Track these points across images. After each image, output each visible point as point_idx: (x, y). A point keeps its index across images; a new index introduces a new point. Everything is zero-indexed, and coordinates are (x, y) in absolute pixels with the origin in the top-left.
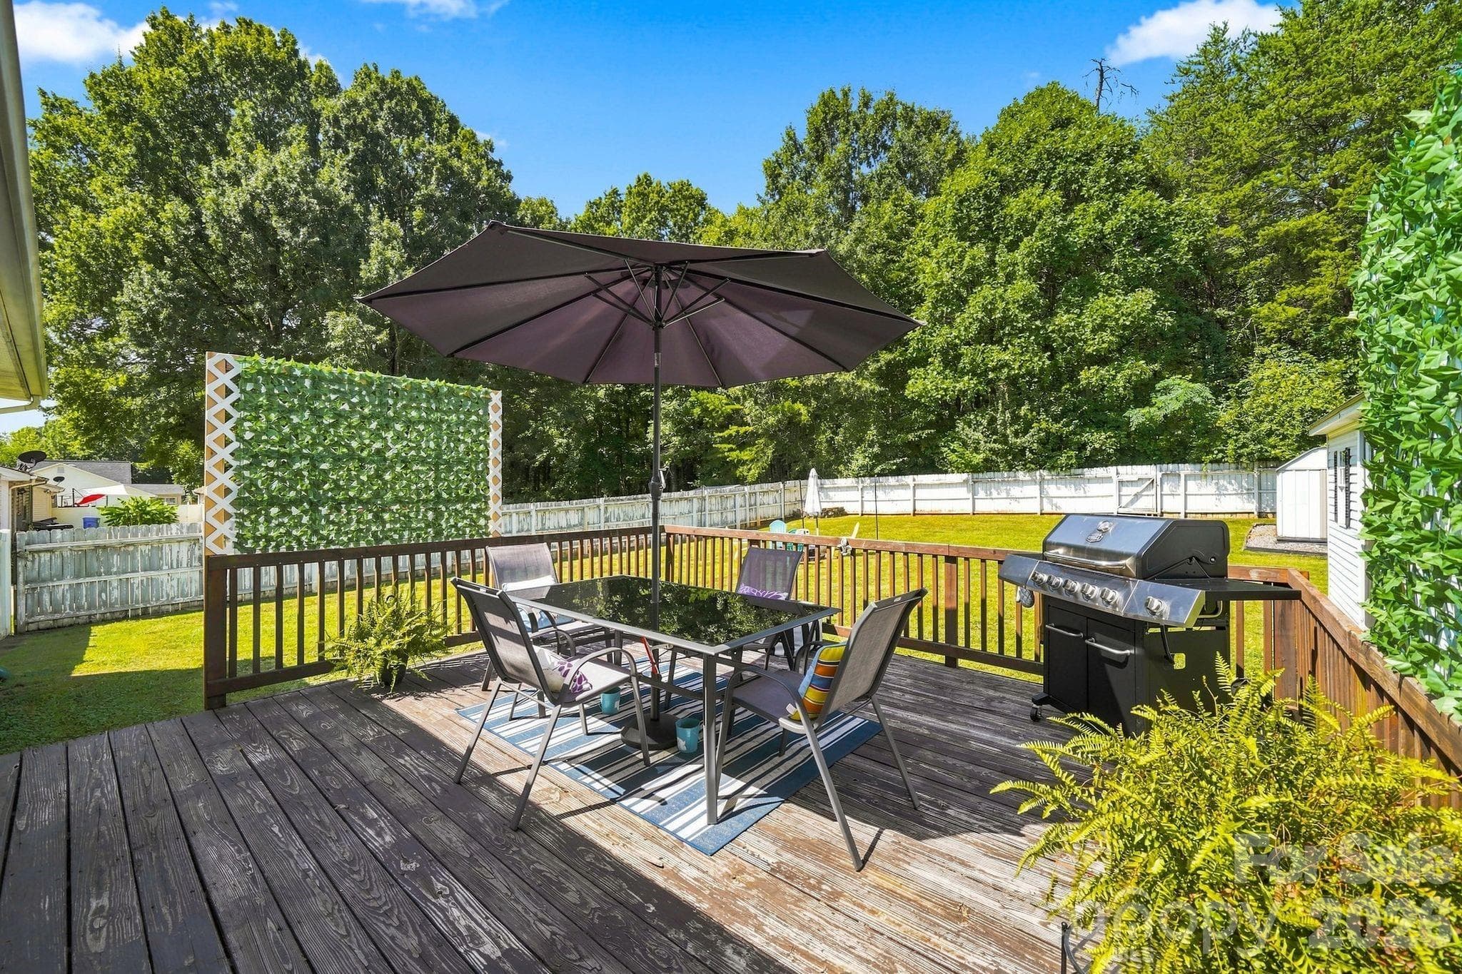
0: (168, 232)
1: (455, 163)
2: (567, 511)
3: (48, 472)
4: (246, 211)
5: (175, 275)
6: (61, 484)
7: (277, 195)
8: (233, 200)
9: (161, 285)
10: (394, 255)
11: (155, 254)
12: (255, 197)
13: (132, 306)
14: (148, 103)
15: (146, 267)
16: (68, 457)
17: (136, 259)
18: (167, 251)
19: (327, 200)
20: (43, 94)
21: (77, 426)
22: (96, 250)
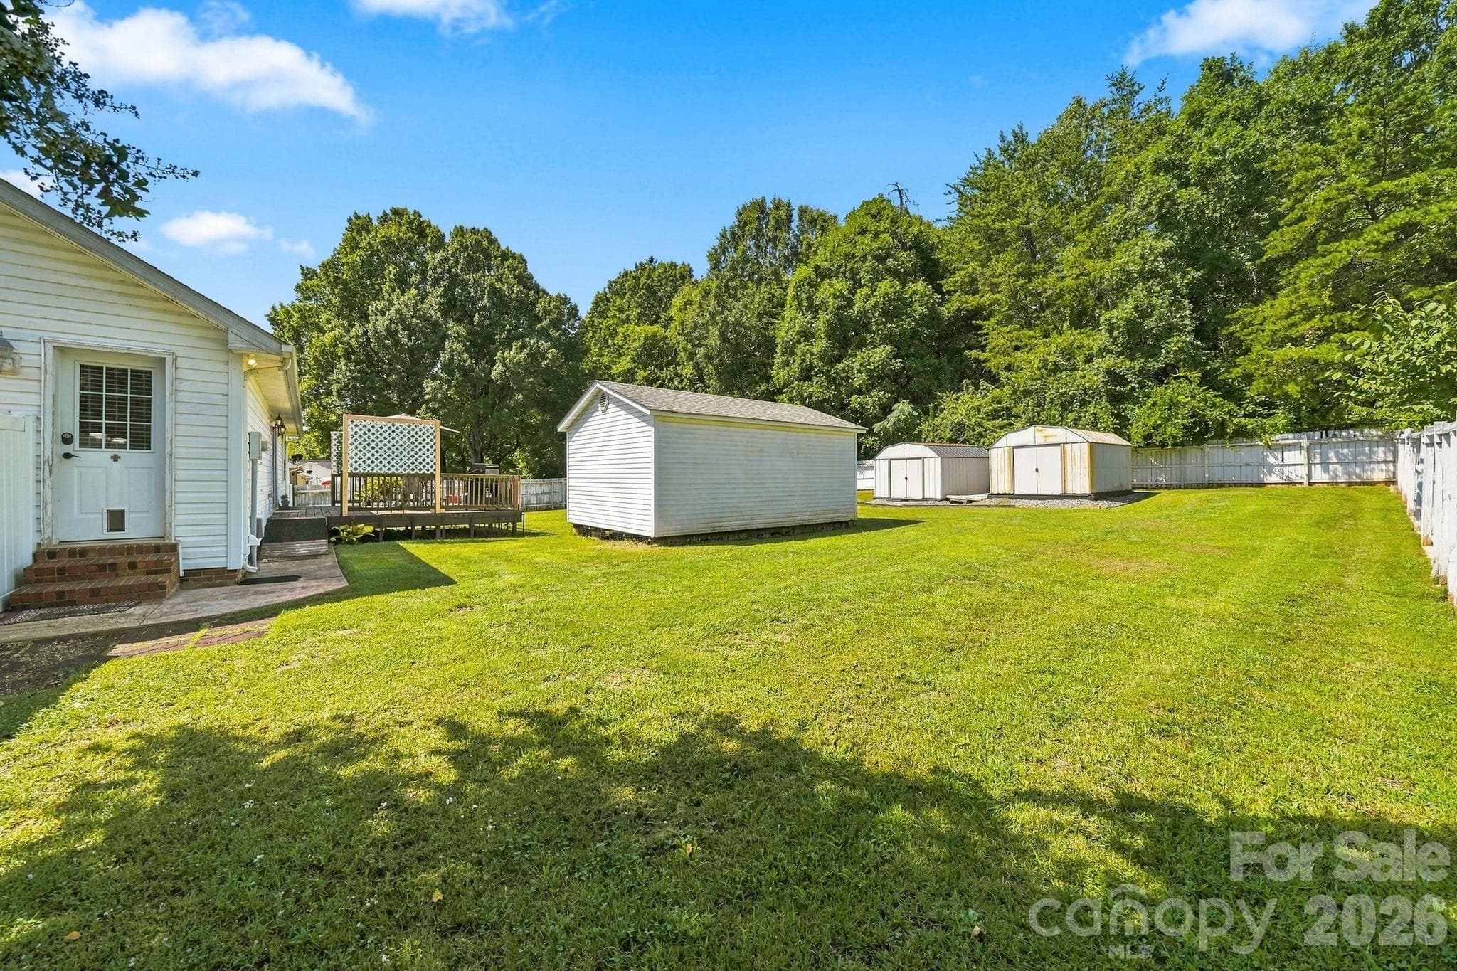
0: (353, 342)
1: (499, 285)
2: (541, 485)
3: (306, 467)
4: (388, 329)
5: (357, 363)
6: (311, 475)
7: (402, 319)
8: (382, 323)
9: (350, 371)
10: (458, 346)
11: (348, 354)
12: (391, 321)
13: (337, 381)
14: (346, 274)
15: (343, 361)
16: (314, 459)
17: (340, 357)
18: (353, 352)
19: (425, 318)
20: (302, 268)
21: (317, 440)
22: (323, 353)
